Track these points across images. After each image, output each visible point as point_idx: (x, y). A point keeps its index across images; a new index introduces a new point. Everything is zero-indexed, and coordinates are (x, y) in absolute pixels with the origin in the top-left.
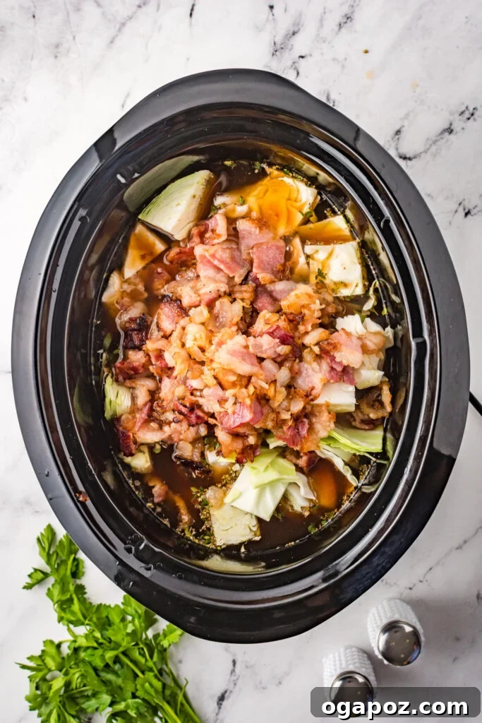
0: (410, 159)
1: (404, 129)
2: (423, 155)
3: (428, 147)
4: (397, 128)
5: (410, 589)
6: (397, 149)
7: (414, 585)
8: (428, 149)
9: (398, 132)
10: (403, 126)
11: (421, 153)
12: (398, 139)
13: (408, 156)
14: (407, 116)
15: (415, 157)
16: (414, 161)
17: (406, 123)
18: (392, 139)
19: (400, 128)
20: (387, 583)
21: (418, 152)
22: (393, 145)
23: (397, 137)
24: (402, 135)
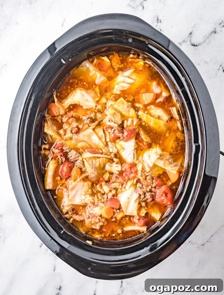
0: (197, 46)
1: (193, 32)
2: (203, 44)
3: (205, 40)
4: (190, 32)
5: (203, 245)
6: (190, 41)
7: (205, 243)
8: (205, 41)
9: (191, 34)
10: (193, 31)
11: (202, 43)
12: (191, 37)
13: (196, 44)
14: (195, 26)
15: (199, 45)
16: (199, 47)
17: (194, 29)
18: (188, 37)
19: (192, 32)
20: (192, 243)
21: (200, 42)
22: (189, 39)
23: (190, 36)
24: (192, 35)
